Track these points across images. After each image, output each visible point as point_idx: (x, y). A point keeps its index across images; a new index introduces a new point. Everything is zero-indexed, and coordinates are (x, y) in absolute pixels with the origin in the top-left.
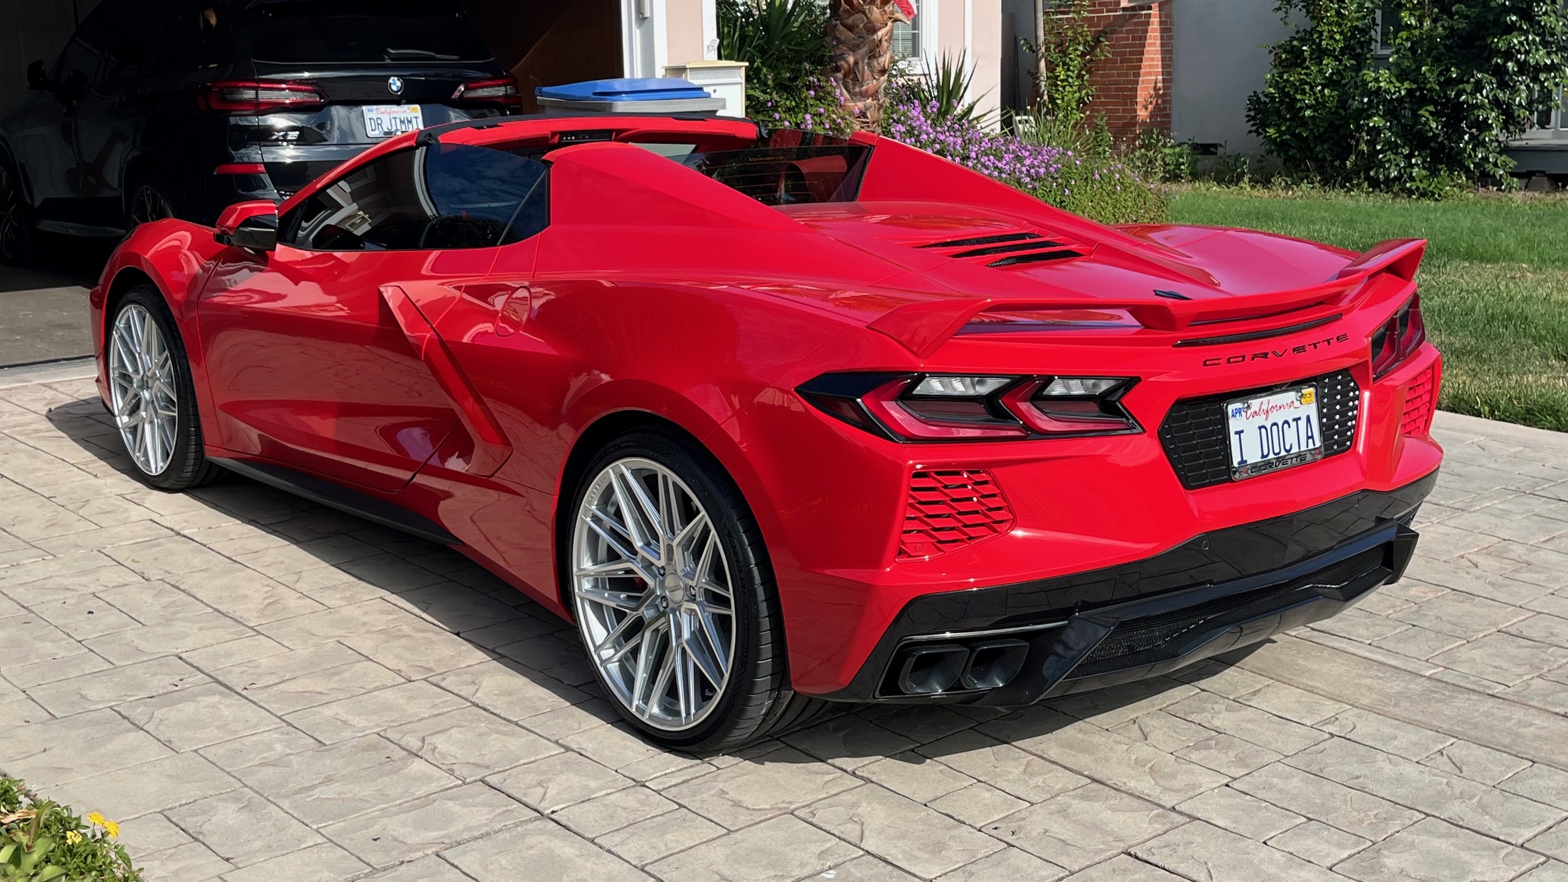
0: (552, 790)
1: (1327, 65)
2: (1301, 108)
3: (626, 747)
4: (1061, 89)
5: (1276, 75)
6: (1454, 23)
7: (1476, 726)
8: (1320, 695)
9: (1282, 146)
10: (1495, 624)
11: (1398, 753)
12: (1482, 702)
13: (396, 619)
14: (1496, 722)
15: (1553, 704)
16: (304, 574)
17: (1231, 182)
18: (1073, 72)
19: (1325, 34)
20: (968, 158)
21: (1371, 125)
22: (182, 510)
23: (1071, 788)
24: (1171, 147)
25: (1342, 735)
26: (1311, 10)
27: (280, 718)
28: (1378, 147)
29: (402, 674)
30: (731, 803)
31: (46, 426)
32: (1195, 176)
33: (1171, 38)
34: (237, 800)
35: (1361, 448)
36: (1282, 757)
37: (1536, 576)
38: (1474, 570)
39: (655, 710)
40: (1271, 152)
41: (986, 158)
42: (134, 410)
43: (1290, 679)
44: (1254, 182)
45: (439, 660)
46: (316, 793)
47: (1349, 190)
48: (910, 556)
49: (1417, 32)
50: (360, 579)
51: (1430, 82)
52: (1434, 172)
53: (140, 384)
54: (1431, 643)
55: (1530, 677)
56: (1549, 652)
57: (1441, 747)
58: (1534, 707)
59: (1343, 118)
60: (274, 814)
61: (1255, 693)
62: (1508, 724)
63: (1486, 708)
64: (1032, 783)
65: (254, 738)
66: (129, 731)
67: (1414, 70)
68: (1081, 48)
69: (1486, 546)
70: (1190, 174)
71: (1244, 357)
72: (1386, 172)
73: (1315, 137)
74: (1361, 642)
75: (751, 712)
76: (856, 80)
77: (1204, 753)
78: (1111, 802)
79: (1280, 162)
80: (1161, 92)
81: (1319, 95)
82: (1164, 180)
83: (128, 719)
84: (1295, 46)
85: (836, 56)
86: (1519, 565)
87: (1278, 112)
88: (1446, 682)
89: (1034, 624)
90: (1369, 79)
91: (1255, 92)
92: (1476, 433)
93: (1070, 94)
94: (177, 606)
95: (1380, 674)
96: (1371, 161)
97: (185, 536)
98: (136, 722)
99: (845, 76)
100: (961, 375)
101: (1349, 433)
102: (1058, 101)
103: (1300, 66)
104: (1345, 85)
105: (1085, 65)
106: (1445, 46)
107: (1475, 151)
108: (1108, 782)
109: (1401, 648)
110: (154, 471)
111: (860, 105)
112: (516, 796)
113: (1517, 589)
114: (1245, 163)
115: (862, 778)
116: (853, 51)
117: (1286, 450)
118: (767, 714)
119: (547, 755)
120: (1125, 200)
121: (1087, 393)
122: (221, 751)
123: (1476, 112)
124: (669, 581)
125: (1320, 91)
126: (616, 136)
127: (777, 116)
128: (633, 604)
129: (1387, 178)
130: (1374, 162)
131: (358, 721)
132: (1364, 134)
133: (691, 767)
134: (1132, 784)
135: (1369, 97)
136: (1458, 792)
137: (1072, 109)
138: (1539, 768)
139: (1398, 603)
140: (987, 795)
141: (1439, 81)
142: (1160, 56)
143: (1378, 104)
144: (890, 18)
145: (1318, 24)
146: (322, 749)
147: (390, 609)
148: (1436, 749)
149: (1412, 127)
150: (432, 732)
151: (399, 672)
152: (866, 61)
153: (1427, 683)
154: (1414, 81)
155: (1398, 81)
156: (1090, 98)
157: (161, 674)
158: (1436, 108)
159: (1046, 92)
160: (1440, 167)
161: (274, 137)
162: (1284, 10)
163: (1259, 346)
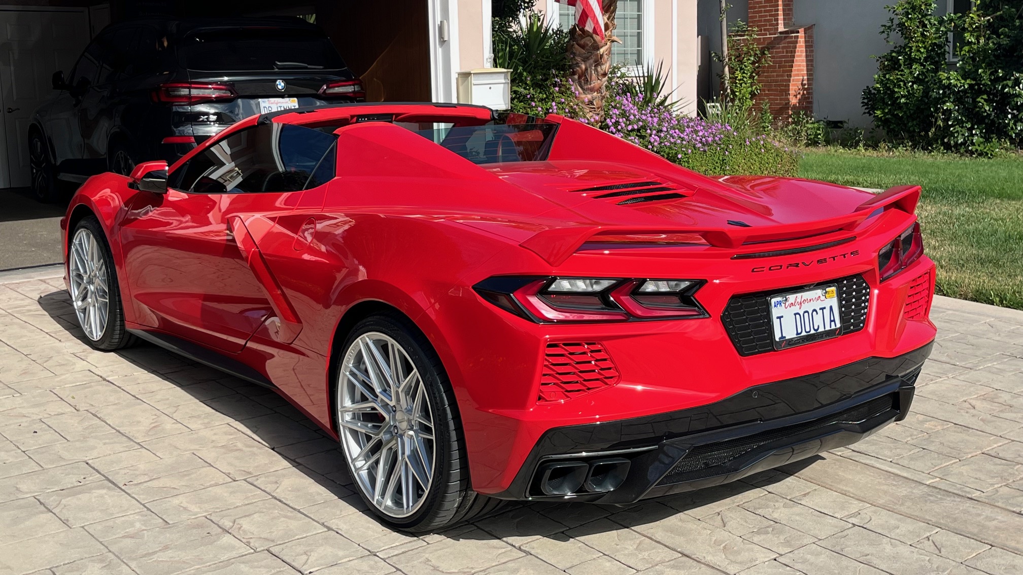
0: (314, 556)
1: (915, 69)
2: (898, 97)
3: (368, 528)
4: (738, 85)
5: (881, 75)
6: (1001, 40)
7: (955, 520)
8: (850, 497)
9: (885, 122)
10: (981, 449)
11: (898, 538)
12: (963, 503)
13: (235, 438)
14: (970, 518)
15: (1012, 505)
16: (180, 407)
17: (851, 146)
18: (747, 74)
19: (914, 48)
20: (661, 131)
21: (945, 108)
22: (111, 363)
23: (667, 560)
24: (812, 123)
25: (861, 525)
26: (905, 32)
27: (143, 505)
28: (950, 123)
29: (230, 476)
30: (432, 568)
31: (35, 307)
32: (828, 142)
33: (812, 51)
34: (102, 561)
35: (871, 329)
36: (817, 540)
37: (1014, 415)
38: (972, 411)
39: (389, 503)
40: (878, 126)
41: (673, 131)
42: (84, 298)
43: (831, 485)
44: (866, 146)
45: (257, 467)
46: (155, 557)
47: (931, 152)
48: (547, 401)
49: (975, 47)
50: (217, 411)
51: (984, 79)
52: (988, 139)
53: (88, 280)
54: (933, 462)
55: (1000, 485)
56: (1015, 468)
57: (929, 534)
58: (999, 507)
59: (926, 104)
60: (124, 571)
61: (805, 495)
62: (979, 519)
63: (965, 507)
64: (640, 556)
65: (123, 519)
66: (42, 512)
67: (974, 72)
68: (752, 59)
69: (983, 394)
70: (824, 141)
71: (781, 266)
72: (955, 140)
73: (908, 117)
74: (885, 460)
75: (447, 505)
76: (587, 81)
77: (763, 537)
78: (693, 571)
79: (884, 133)
80: (806, 87)
81: (910, 89)
82: (807, 145)
83: (44, 505)
84: (893, 56)
85: (573, 64)
86: (1004, 407)
87: (883, 99)
88: (940, 489)
89: (634, 448)
90: (943, 78)
91: (867, 87)
92: (988, 316)
93: (745, 90)
94: (93, 428)
95: (894, 483)
96: (945, 132)
97: (108, 381)
98: (48, 507)
99: (580, 77)
100: (583, 278)
101: (862, 318)
102: (737, 94)
103: (897, 70)
104: (928, 82)
105: (755, 70)
106: (994, 55)
107: (1016, 125)
108: (693, 556)
109: (912, 465)
110: (95, 338)
111: (589, 96)
112: (288, 561)
113: (999, 424)
114: (861, 134)
115: (524, 551)
116: (584, 61)
117: (815, 330)
118: (459, 507)
119: (314, 533)
120: (768, 159)
121: (671, 290)
122: (99, 527)
123: (1015, 99)
124: (399, 416)
125: (911, 86)
126: (396, 118)
127: (533, 104)
128: (376, 431)
129: (956, 144)
130: (947, 133)
131: (194, 508)
132: (940, 114)
133: (410, 542)
134: (709, 558)
135: (943, 90)
136: (935, 567)
137: (746, 98)
138: (995, 550)
139: (915, 433)
140: (608, 564)
141: (990, 79)
142: (805, 63)
143: (950, 94)
144: (609, 40)
145: (909, 42)
146: (166, 526)
147: (232, 431)
148: (925, 536)
149: (973, 109)
150: (242, 516)
151: (228, 475)
152: (593, 68)
153: (926, 489)
154: (974, 79)
155: (962, 79)
156: (759, 91)
157: (73, 474)
158: (988, 96)
159: (729, 87)
160: (992, 136)
161: (201, 119)
162: (886, 32)
163: (793, 259)
